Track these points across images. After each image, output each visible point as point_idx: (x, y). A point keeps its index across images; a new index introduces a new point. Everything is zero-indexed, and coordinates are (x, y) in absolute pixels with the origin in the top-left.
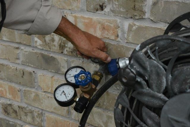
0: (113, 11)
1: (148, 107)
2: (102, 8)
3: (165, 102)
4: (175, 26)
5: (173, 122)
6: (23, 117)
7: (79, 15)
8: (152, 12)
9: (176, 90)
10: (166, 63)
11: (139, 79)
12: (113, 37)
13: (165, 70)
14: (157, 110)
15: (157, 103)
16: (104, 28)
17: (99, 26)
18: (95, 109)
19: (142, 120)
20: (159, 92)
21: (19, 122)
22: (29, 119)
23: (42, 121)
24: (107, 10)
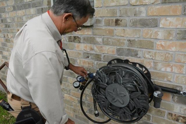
0: (92, 58)
1: (102, 88)
2: (88, 57)
3: (107, 86)
4: (110, 63)
5: (109, 93)
6: (64, 92)
7: (81, 59)
8: (103, 59)
9: (110, 83)
10: (107, 74)
11: (99, 79)
12: (92, 66)
13: (107, 76)
14: (105, 89)
15: (104, 87)
16: (89, 63)
17: (87, 63)
18: (86, 89)
19: (100, 92)
20: (105, 83)
23: (70, 93)
24: (90, 58)
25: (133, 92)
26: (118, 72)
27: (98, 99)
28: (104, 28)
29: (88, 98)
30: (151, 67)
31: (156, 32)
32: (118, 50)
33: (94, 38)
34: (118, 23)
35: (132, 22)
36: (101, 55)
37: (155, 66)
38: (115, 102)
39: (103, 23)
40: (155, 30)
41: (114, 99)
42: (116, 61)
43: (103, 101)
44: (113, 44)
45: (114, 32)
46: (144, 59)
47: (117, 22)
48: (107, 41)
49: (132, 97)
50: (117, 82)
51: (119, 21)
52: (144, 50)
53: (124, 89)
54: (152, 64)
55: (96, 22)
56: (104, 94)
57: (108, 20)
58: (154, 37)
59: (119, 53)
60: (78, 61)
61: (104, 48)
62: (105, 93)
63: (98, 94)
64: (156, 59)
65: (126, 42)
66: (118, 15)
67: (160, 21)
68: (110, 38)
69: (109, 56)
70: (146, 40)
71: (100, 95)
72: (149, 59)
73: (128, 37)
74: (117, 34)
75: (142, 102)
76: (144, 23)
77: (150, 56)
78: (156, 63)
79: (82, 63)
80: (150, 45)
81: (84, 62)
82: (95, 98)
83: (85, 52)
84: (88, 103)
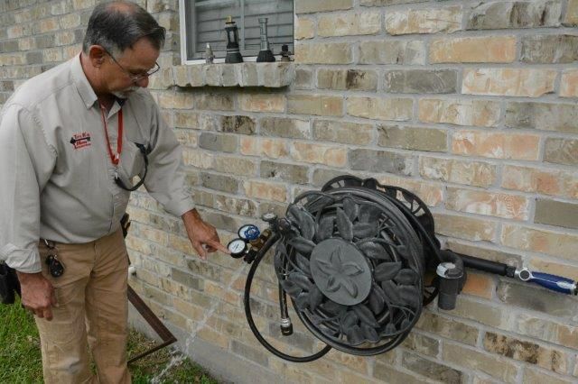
0: (282, 177)
1: (301, 253)
2: (273, 174)
3: (313, 247)
4: (327, 187)
5: (320, 265)
6: (205, 273)
7: (254, 181)
8: (313, 179)
9: (322, 237)
10: (314, 214)
11: (294, 229)
12: (282, 200)
13: (314, 220)
14: (308, 255)
15: (307, 248)
16: (274, 192)
17: (270, 191)
18: (261, 263)
19: (297, 265)
20: (309, 239)
21: (201, 277)
22: (209, 274)
24: (277, 176)
25: (381, 261)
26: (342, 208)
27: (290, 285)
28: (316, 95)
29: (268, 290)
30: (439, 201)
31: (452, 105)
32: (353, 155)
33: (290, 121)
34: (355, 82)
35: (390, 78)
36: (306, 169)
37: (451, 198)
38: (335, 290)
39: (315, 82)
40: (450, 100)
41: (331, 283)
42: (342, 183)
43: (304, 291)
44: (342, 140)
45: (344, 105)
46: (420, 179)
47: (351, 80)
48: (324, 129)
49: (379, 277)
50: (339, 235)
51: (358, 77)
52: (421, 154)
53: (359, 253)
54: (442, 193)
55: (298, 76)
56: (307, 271)
57: (328, 74)
58: (448, 121)
59: (354, 164)
60: (246, 185)
61: (315, 149)
62: (308, 267)
63: (291, 268)
64: (453, 179)
65: (374, 134)
66: (355, 59)
67: (462, 77)
68: (331, 122)
69: (329, 171)
70: (426, 129)
71: (296, 271)
72: (434, 179)
73: (381, 118)
74: (351, 111)
75: (405, 290)
76: (422, 84)
77: (437, 170)
78: (451, 192)
79: (255, 190)
80: (435, 142)
81: (262, 189)
82: (282, 282)
83: (266, 159)
84: (268, 306)
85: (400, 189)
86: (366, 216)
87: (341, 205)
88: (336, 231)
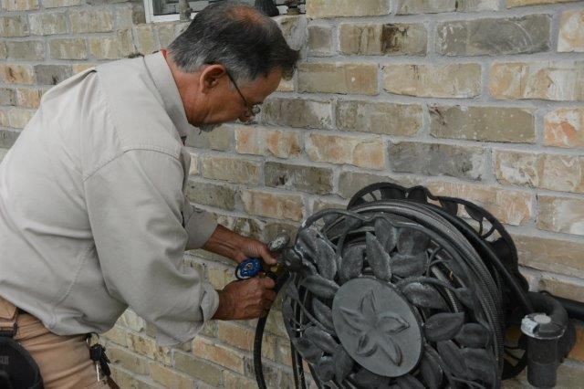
0: (295, 185)
1: (320, 298)
2: (283, 181)
3: (336, 290)
4: (357, 201)
5: (345, 315)
7: (256, 190)
8: (339, 187)
9: (347, 275)
10: (335, 242)
11: (307, 263)
12: (296, 218)
13: (335, 250)
14: (329, 301)
15: (327, 292)
16: (285, 207)
17: (279, 205)
19: (314, 316)
20: (330, 279)
23: (214, 329)
24: (288, 184)
25: (435, 311)
26: (373, 233)
27: (306, 345)
28: (338, 64)
29: (282, 350)
30: (526, 217)
31: (542, 70)
32: (395, 152)
33: (303, 102)
34: (393, 42)
35: (445, 34)
36: (329, 172)
37: (543, 213)
38: (370, 354)
39: (336, 45)
40: (538, 62)
41: (363, 343)
42: (378, 193)
43: (327, 354)
44: (377, 128)
45: (379, 78)
46: (496, 185)
47: (388, 40)
48: (351, 114)
49: (432, 336)
50: (372, 273)
51: (398, 35)
52: (495, 147)
53: (400, 299)
54: (529, 205)
55: (311, 37)
56: (329, 324)
57: (355, 32)
58: (536, 95)
59: (397, 164)
60: (246, 197)
61: (341, 144)
62: (331, 320)
63: (307, 321)
64: (546, 183)
65: (424, 118)
66: (393, 7)
67: (558, 24)
68: (363, 103)
69: (360, 175)
70: (503, 109)
71: (314, 325)
72: (517, 184)
73: (432, 95)
74: (390, 87)
75: (471, 356)
76: (494, 39)
77: (521, 170)
78: (544, 203)
79: (258, 203)
80: (517, 128)
81: (268, 203)
82: (295, 341)
83: (271, 159)
84: (283, 373)
85: (463, 202)
86: (409, 245)
87: (372, 229)
88: (366, 267)
